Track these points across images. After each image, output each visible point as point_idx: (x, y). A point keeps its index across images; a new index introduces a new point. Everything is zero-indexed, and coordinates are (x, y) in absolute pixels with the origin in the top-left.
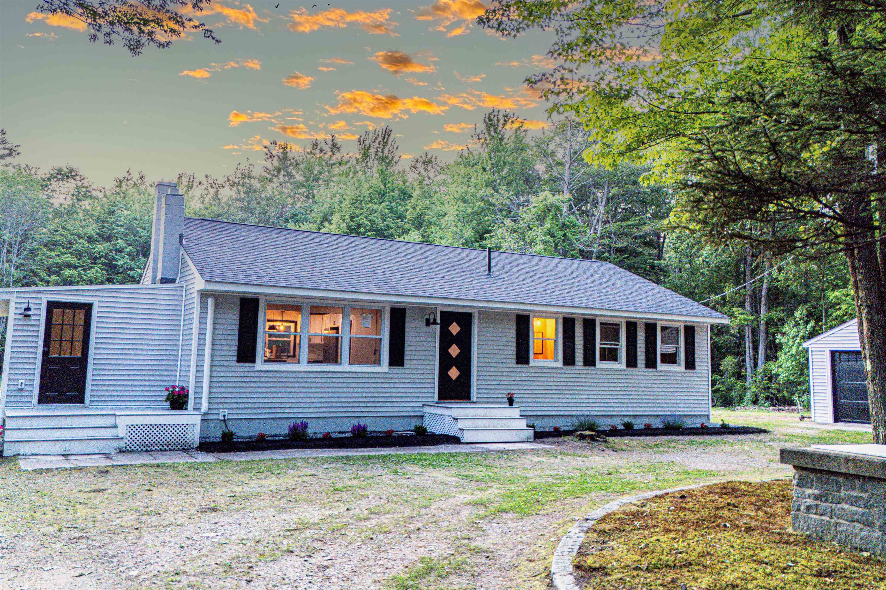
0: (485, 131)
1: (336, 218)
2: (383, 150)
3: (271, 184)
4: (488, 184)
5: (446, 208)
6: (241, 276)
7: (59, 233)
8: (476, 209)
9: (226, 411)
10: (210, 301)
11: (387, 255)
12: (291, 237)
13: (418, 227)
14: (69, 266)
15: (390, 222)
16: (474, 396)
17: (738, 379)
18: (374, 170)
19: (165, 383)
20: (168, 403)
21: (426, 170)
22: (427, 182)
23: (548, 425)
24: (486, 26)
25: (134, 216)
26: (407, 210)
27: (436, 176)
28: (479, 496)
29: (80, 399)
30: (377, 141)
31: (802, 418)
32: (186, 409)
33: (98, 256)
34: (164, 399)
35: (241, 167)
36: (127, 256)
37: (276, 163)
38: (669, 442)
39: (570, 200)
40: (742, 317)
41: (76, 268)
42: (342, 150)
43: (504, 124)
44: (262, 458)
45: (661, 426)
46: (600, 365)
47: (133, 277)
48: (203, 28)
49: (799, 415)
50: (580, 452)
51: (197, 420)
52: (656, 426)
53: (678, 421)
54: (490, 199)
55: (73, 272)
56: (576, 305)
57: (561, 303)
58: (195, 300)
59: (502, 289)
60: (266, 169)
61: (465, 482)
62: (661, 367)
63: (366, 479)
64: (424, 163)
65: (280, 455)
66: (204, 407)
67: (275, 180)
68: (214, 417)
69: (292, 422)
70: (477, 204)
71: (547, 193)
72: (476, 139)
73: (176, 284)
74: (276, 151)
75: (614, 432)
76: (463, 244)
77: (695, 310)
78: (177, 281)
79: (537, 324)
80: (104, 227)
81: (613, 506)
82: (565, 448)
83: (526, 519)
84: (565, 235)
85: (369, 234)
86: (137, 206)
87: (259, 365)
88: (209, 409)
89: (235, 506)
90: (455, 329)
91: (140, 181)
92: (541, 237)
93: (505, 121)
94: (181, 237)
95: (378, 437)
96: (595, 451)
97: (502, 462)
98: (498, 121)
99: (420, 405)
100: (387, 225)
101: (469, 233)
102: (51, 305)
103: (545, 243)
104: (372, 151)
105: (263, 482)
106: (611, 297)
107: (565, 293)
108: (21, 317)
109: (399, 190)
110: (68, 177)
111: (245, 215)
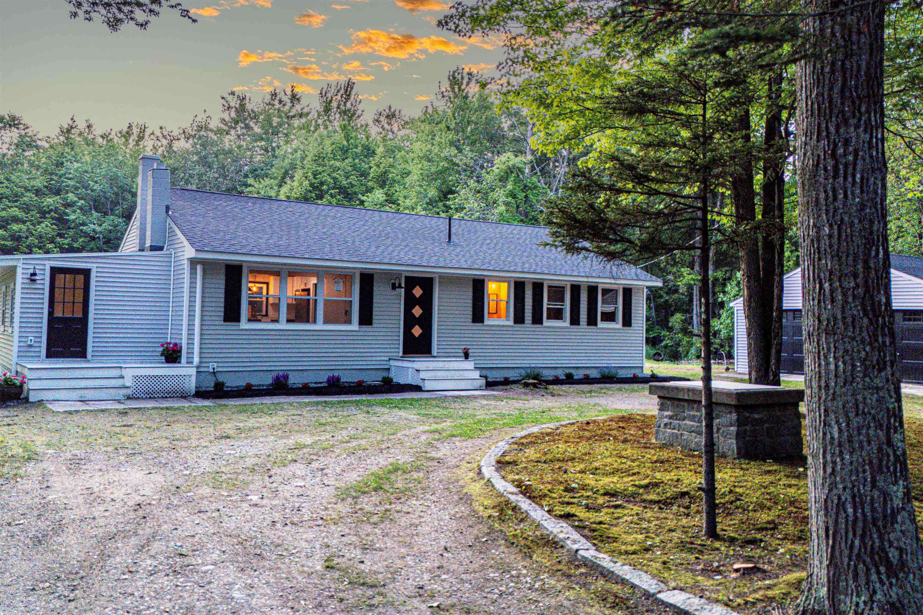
0: (449, 89)
1: (298, 174)
2: (345, 103)
3: (228, 137)
4: (452, 143)
5: (410, 167)
6: (226, 246)
7: (4, 185)
8: (440, 168)
9: (216, 364)
10: (199, 268)
11: (355, 224)
12: (266, 206)
13: (382, 187)
14: (16, 220)
15: (353, 179)
16: (435, 351)
17: (684, 335)
18: (336, 123)
19: (161, 340)
20: (163, 358)
21: (389, 124)
22: (390, 135)
23: (499, 376)
24: (445, 27)
25: (85, 168)
26: (370, 168)
27: (399, 130)
28: (435, 427)
29: (83, 354)
30: (339, 94)
31: (728, 369)
32: (180, 362)
33: (47, 210)
34: (159, 354)
35: (198, 119)
36: (78, 211)
37: (233, 115)
38: (602, 389)
39: (532, 162)
40: (690, 276)
41: (24, 222)
42: (302, 101)
43: (468, 83)
44: (253, 402)
45: (598, 376)
46: (547, 323)
47: (85, 233)
48: (180, 7)
49: (725, 367)
50: (523, 397)
51: (193, 371)
52: (594, 376)
53: (614, 371)
54: (454, 159)
55: (21, 226)
56: (526, 270)
57: (512, 269)
58: (186, 267)
59: (460, 256)
60: (223, 120)
61: (425, 419)
62: (601, 325)
63: (344, 417)
64: (387, 117)
65: (267, 400)
66: (196, 360)
67: (233, 132)
68: (206, 370)
69: (274, 374)
70: (442, 164)
71: (510, 155)
72: (440, 97)
73: (164, 252)
74: (234, 102)
75: (557, 381)
76: (427, 203)
77: (633, 274)
78: (165, 249)
79: (492, 287)
80: (52, 179)
81: (535, 430)
82: (511, 394)
83: (470, 440)
84: (526, 197)
85: (332, 191)
86: (87, 158)
87: (244, 324)
88: (201, 362)
89: (243, 435)
90: (418, 292)
91: (87, 130)
92: (503, 199)
93: (469, 79)
94: (168, 208)
95: (350, 386)
96: (536, 396)
97: (457, 405)
98: (462, 78)
99: (387, 359)
100: (351, 183)
101: (433, 193)
102: (55, 271)
103: (507, 204)
104: (334, 104)
105: (259, 420)
106: (558, 263)
107: (517, 260)
108: (27, 281)
109: (363, 146)
110: (10, 126)
111: (203, 170)
